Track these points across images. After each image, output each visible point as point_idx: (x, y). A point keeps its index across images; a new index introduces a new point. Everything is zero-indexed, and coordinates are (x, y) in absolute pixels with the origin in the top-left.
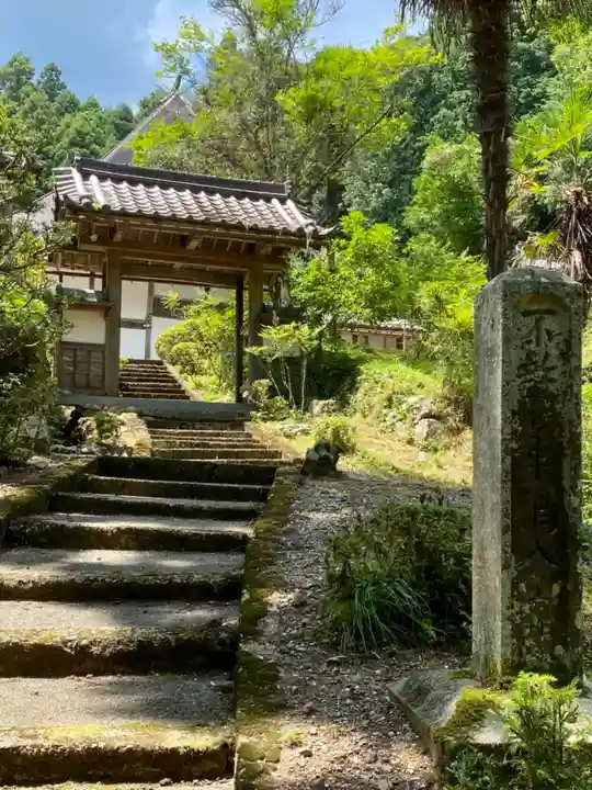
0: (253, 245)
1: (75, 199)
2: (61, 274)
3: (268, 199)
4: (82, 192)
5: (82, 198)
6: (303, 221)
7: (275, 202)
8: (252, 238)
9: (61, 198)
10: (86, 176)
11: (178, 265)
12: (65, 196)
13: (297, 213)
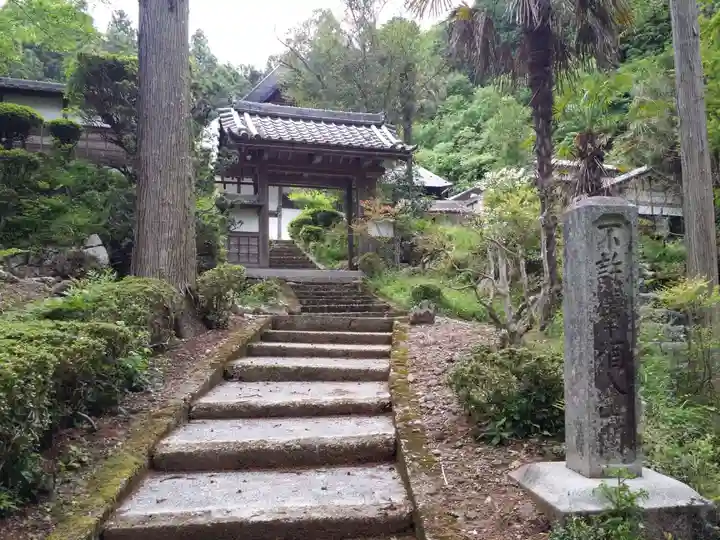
0: (358, 159)
1: (235, 131)
2: (225, 183)
3: (369, 126)
4: (240, 125)
5: (240, 131)
6: (395, 141)
7: (374, 127)
8: (357, 154)
9: (226, 130)
10: (241, 113)
11: (306, 175)
12: (229, 129)
13: (390, 135)
